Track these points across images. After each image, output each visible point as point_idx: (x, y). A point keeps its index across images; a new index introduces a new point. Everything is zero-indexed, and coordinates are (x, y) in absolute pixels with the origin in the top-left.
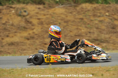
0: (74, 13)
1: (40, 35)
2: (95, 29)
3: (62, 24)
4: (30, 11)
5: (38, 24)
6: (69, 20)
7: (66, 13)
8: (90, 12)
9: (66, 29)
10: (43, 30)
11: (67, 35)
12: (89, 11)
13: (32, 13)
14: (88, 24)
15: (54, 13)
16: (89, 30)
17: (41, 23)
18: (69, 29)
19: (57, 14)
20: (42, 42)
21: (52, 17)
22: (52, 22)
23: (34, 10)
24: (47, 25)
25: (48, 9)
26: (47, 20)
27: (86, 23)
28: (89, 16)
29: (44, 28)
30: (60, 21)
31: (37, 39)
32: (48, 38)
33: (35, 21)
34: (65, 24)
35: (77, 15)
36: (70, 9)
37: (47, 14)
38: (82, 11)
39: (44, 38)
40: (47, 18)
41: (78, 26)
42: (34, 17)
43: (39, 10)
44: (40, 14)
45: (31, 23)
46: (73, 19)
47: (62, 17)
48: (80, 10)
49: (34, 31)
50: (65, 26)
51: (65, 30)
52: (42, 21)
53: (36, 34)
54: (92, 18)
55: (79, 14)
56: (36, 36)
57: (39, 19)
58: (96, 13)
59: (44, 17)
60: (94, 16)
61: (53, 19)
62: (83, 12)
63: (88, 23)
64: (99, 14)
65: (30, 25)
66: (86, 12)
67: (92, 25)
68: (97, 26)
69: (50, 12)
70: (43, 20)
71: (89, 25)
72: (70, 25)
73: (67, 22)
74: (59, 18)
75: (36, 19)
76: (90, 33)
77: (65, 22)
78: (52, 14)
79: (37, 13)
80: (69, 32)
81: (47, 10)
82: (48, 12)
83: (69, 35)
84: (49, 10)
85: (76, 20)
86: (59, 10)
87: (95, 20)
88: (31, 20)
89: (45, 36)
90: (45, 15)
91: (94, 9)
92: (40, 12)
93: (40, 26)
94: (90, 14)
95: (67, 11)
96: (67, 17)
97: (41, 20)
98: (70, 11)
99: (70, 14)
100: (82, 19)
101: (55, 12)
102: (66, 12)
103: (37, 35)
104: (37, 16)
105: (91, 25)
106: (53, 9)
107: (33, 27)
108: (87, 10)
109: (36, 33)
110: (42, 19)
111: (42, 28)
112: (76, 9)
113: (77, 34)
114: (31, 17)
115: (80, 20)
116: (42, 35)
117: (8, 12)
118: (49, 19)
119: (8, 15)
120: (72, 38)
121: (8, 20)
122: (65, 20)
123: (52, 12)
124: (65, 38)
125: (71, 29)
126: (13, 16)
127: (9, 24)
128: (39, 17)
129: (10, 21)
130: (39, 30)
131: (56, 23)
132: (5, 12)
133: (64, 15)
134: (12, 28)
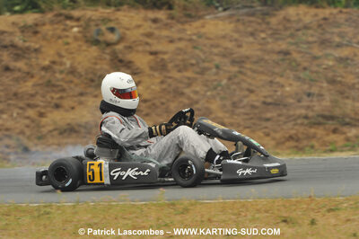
0: (263, 35)
1: (157, 102)
2: (325, 85)
3: (225, 68)
4: (128, 29)
5: (152, 68)
6: (247, 57)
7: (236, 36)
8: (310, 32)
9: (238, 84)
10: (164, 86)
11: (241, 101)
12: (306, 27)
13: (134, 35)
14: (305, 69)
15: (200, 36)
16: (306, 87)
17: (161, 67)
18: (244, 85)
19: (208, 38)
21: (195, 47)
22: (194, 62)
23: (139, 26)
24: (180, 71)
25: (183, 23)
26: (180, 57)
27: (299, 65)
28: (309, 43)
29: (169, 81)
30: (217, 60)
31: (147, 115)
33: (142, 60)
34: (235, 69)
35: (270, 40)
36: (251, 22)
37: (180, 39)
38: (286, 29)
40: (179, 49)
41: (273, 73)
42: (140, 48)
43: (154, 26)
44: (159, 38)
46: (259, 53)
47: (226, 49)
48: (281, 27)
50: (235, 76)
51: (234, 87)
52: (163, 60)
54: (316, 51)
55: (277, 39)
56: (144, 107)
57: (154, 53)
58: (328, 36)
59: (171, 47)
60: (324, 43)
61: (197, 52)
62: (288, 33)
63: (306, 64)
64: (337, 39)
66: (300, 33)
67: (317, 72)
68: (330, 75)
69: (189, 33)
70: (166, 57)
71: (307, 72)
72: (249, 73)
73: (239, 62)
74: (215, 50)
75: (144, 52)
76: (309, 95)
77: (234, 62)
78: (194, 37)
79: (149, 35)
80: (247, 93)
81: (180, 26)
82: (184, 30)
83: (245, 101)
84: (187, 27)
85: (266, 57)
86: (216, 26)
87: (326, 56)
88: (130, 57)
90: (172, 41)
91: (322, 22)
92: (157, 32)
93: (156, 74)
94: (310, 39)
95: (241, 27)
96: (240, 46)
97: (161, 56)
98: (250, 29)
99: (251, 39)
100: (287, 53)
101: (203, 30)
103: (148, 104)
104: (147, 44)
105: (312, 72)
106: (198, 23)
108: (301, 25)
110: (165, 53)
111: (162, 82)
112: (268, 23)
113: (269, 100)
114: (129, 48)
115: (281, 57)
116: (163, 104)
117: (58, 32)
118: (185, 53)
119: (60, 41)
120: (256, 111)
121: (60, 56)
122: (234, 56)
123: (195, 31)
124: (233, 113)
125: (250, 84)
126: (74, 45)
127: (62, 68)
128: (154, 49)
129: (65, 60)
130: (153, 87)
131: (206, 65)
132: (50, 33)
133: (231, 41)
134: (71, 82)
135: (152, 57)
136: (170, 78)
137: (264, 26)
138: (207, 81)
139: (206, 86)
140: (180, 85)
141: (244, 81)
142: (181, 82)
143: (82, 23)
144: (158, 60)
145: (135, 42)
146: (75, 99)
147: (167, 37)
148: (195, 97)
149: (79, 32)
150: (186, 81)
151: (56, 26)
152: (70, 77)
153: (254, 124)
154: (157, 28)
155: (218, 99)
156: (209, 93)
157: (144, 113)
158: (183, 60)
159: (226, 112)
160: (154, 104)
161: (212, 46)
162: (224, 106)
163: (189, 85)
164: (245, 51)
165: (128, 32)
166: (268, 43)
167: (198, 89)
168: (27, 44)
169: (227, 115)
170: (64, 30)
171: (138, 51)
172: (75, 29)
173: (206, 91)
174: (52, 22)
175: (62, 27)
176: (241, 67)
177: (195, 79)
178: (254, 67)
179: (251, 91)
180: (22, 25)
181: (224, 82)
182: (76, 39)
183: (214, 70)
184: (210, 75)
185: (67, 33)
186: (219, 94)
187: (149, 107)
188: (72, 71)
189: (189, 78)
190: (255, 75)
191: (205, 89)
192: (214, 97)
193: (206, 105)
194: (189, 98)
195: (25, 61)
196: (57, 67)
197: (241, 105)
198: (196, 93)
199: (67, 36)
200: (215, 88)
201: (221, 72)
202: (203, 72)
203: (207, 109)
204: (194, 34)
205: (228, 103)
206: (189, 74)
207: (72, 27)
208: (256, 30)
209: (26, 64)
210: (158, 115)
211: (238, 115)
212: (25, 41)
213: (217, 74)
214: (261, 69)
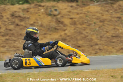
0: (111, 11)
1: (73, 36)
3: (98, 24)
4: (62, 10)
5: (71, 24)
6: (106, 20)
7: (101, 12)
9: (102, 29)
10: (76, 30)
11: (103, 36)
13: (64, 12)
15: (88, 12)
17: (74, 23)
18: (105, 30)
19: (91, 13)
20: (75, 44)
21: (86, 16)
22: (86, 21)
23: (66, 9)
24: (81, 25)
26: (81, 20)
29: (77, 28)
30: (95, 21)
31: (69, 41)
32: (82, 40)
33: (67, 21)
34: (101, 24)
35: (114, 13)
36: (106, 6)
37: (81, 13)
38: (119, 9)
39: (77, 40)
40: (80, 17)
41: (115, 25)
42: (66, 17)
43: (71, 8)
44: (73, 13)
45: (62, 23)
46: (110, 18)
47: (98, 16)
48: (117, 8)
49: (66, 32)
50: (101, 27)
51: (100, 30)
52: (75, 21)
53: (68, 36)
55: (116, 13)
56: (68, 38)
57: (71, 19)
59: (78, 16)
61: (87, 18)
65: (62, 25)
69: (84, 11)
70: (76, 20)
72: (106, 25)
73: (103, 21)
74: (94, 17)
75: (68, 18)
77: (101, 21)
78: (86, 12)
79: (70, 12)
80: (105, 32)
81: (81, 8)
82: (82, 10)
83: (105, 36)
84: (83, 8)
85: (113, 19)
86: (94, 8)
88: (62, 20)
89: (79, 38)
90: (78, 14)
92: (72, 11)
93: (72, 26)
95: (103, 9)
96: (103, 15)
97: (74, 20)
98: (106, 9)
99: (107, 13)
100: (120, 18)
101: (89, 10)
102: (101, 10)
104: (69, 15)
106: (87, 7)
107: (65, 28)
109: (69, 34)
110: (75, 18)
111: (75, 29)
112: (113, 7)
113: (114, 35)
114: (62, 17)
115: (118, 19)
116: (75, 37)
117: (36, 11)
118: (83, 18)
119: (37, 15)
120: (109, 39)
121: (37, 20)
122: (101, 19)
123: (86, 10)
124: (101, 40)
125: (107, 29)
126: (42, 16)
127: (37, 24)
128: (71, 17)
129: (39, 21)
130: (71, 31)
131: (91, 22)
132: (33, 12)
133: (100, 13)
134: (41, 29)
135: (71, 20)
136: (77, 27)
137: (111, 8)
138: (91, 28)
139: (91, 30)
140: (81, 30)
141: (104, 28)
142: (81, 29)
143: (45, 8)
144: (73, 21)
145: (64, 14)
146: (43, 36)
147: (76, 12)
148: (87, 34)
149: (44, 11)
150: (83, 28)
151: (35, 9)
152: (41, 28)
153: (109, 44)
154: (72, 9)
155: (95, 35)
156: (92, 33)
157: (68, 41)
158: (82, 21)
159: (98, 40)
160: (72, 37)
161: (93, 15)
162: (97, 37)
163: (85, 30)
164: (105, 17)
165: (62, 11)
166: (113, 14)
167: (88, 31)
168: (25, 16)
169: (99, 41)
170: (38, 10)
171: (65, 18)
172: (42, 10)
173: (91, 32)
174: (34, 8)
175: (37, 9)
176: (104, 23)
177: (87, 28)
178: (108, 23)
179: (107, 32)
180: (23, 8)
181: (97, 29)
182: (43, 14)
183: (94, 24)
184: (92, 26)
185: (39, 12)
186: (95, 33)
187: (70, 38)
188: (42, 26)
189: (84, 28)
190: (108, 26)
191: (90, 31)
192: (93, 34)
193: (91, 37)
194: (84, 35)
195: (24, 22)
196: (36, 24)
197: (104, 37)
198: (87, 33)
199: (39, 13)
200: (94, 31)
201: (96, 25)
202: (89, 25)
203: (91, 39)
204: (86, 11)
205: (99, 36)
206: (84, 26)
207: (41, 9)
208: (109, 9)
209: (25, 23)
210: (74, 41)
211: (103, 41)
212: (24, 15)
213: (95, 26)
214: (110, 24)
